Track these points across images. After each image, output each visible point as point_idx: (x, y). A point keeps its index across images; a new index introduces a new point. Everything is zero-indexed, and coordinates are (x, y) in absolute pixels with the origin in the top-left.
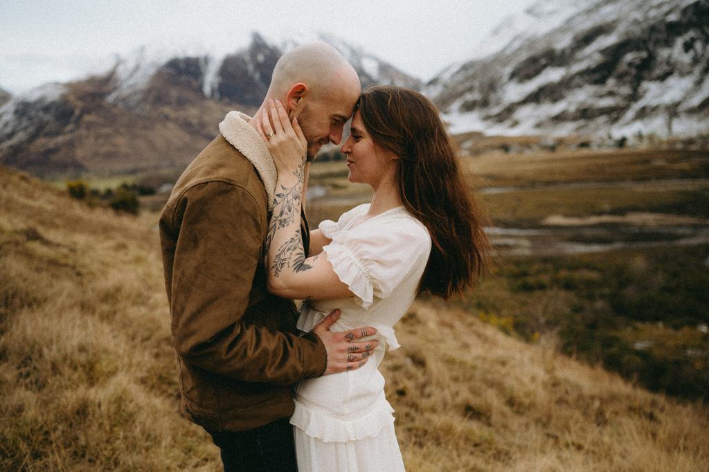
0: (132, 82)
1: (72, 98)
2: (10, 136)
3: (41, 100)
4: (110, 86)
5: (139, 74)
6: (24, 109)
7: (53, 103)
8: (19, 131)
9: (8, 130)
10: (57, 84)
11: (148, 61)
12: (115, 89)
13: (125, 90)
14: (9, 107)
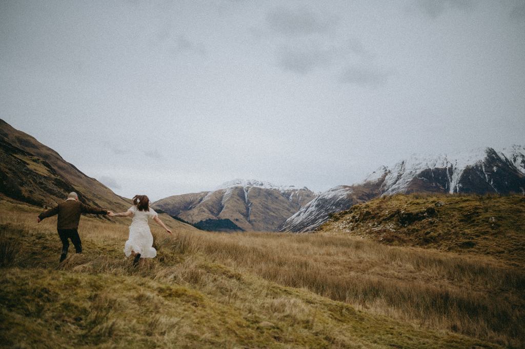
0: (394, 186)
1: (355, 197)
2: (313, 221)
3: (334, 198)
4: (380, 189)
5: (401, 181)
6: (323, 203)
7: (342, 200)
8: (319, 218)
9: (313, 217)
10: (345, 187)
11: (408, 171)
12: (383, 191)
13: (390, 193)
14: (314, 202)
